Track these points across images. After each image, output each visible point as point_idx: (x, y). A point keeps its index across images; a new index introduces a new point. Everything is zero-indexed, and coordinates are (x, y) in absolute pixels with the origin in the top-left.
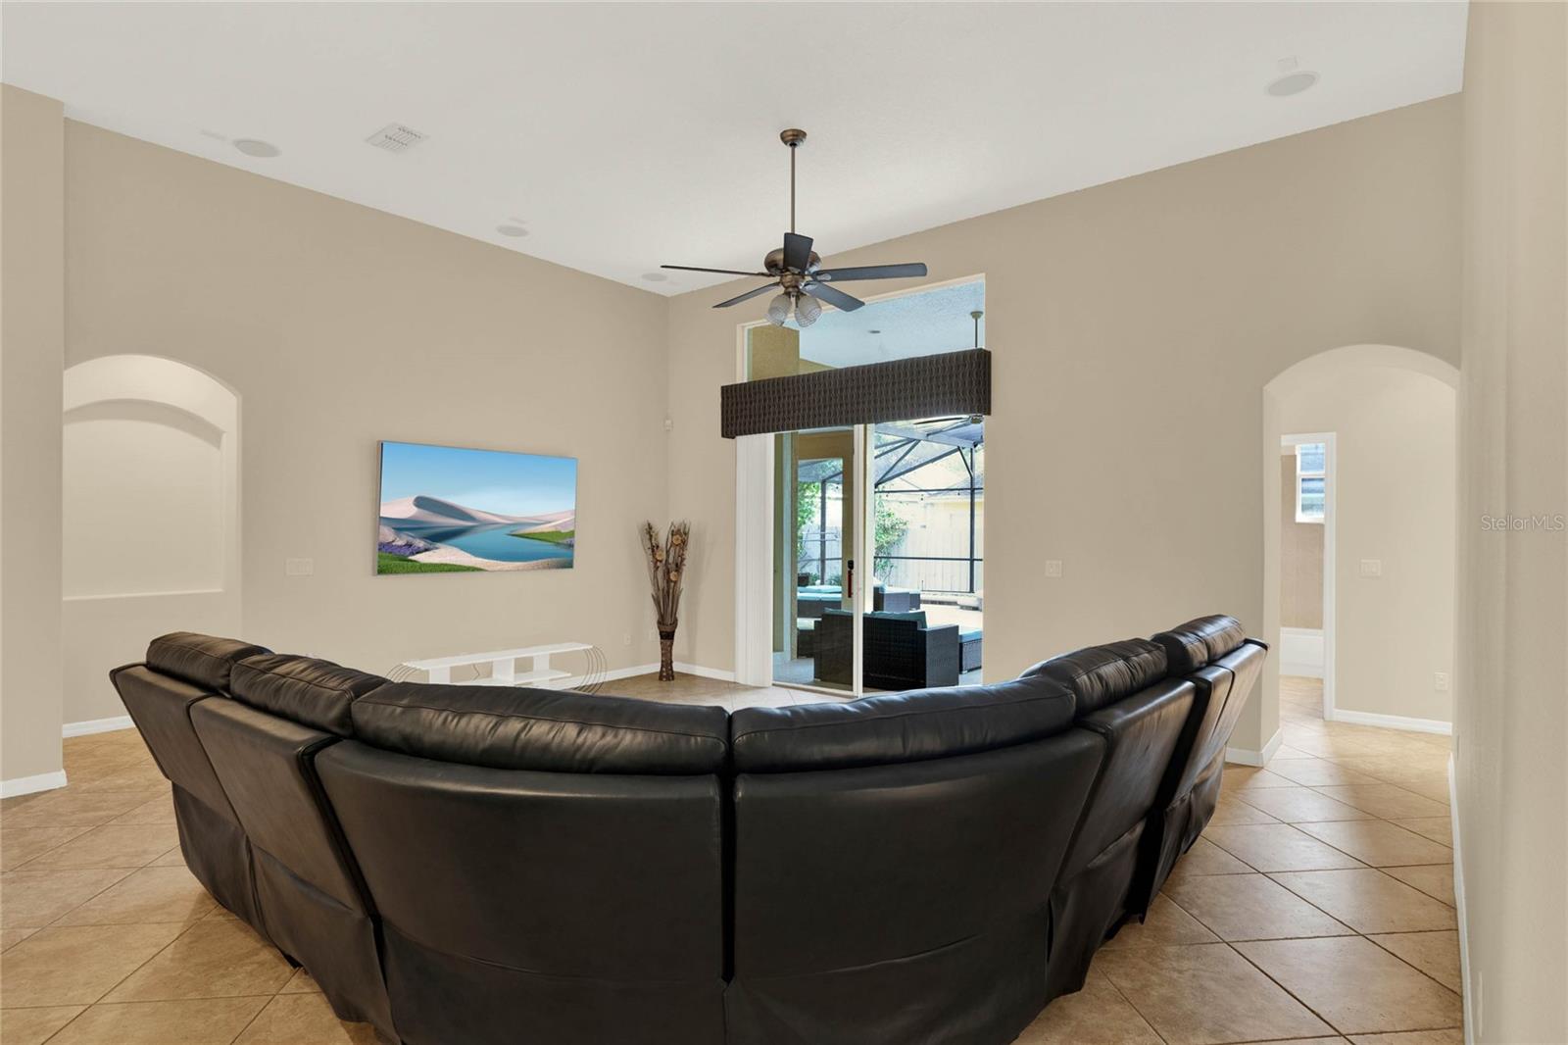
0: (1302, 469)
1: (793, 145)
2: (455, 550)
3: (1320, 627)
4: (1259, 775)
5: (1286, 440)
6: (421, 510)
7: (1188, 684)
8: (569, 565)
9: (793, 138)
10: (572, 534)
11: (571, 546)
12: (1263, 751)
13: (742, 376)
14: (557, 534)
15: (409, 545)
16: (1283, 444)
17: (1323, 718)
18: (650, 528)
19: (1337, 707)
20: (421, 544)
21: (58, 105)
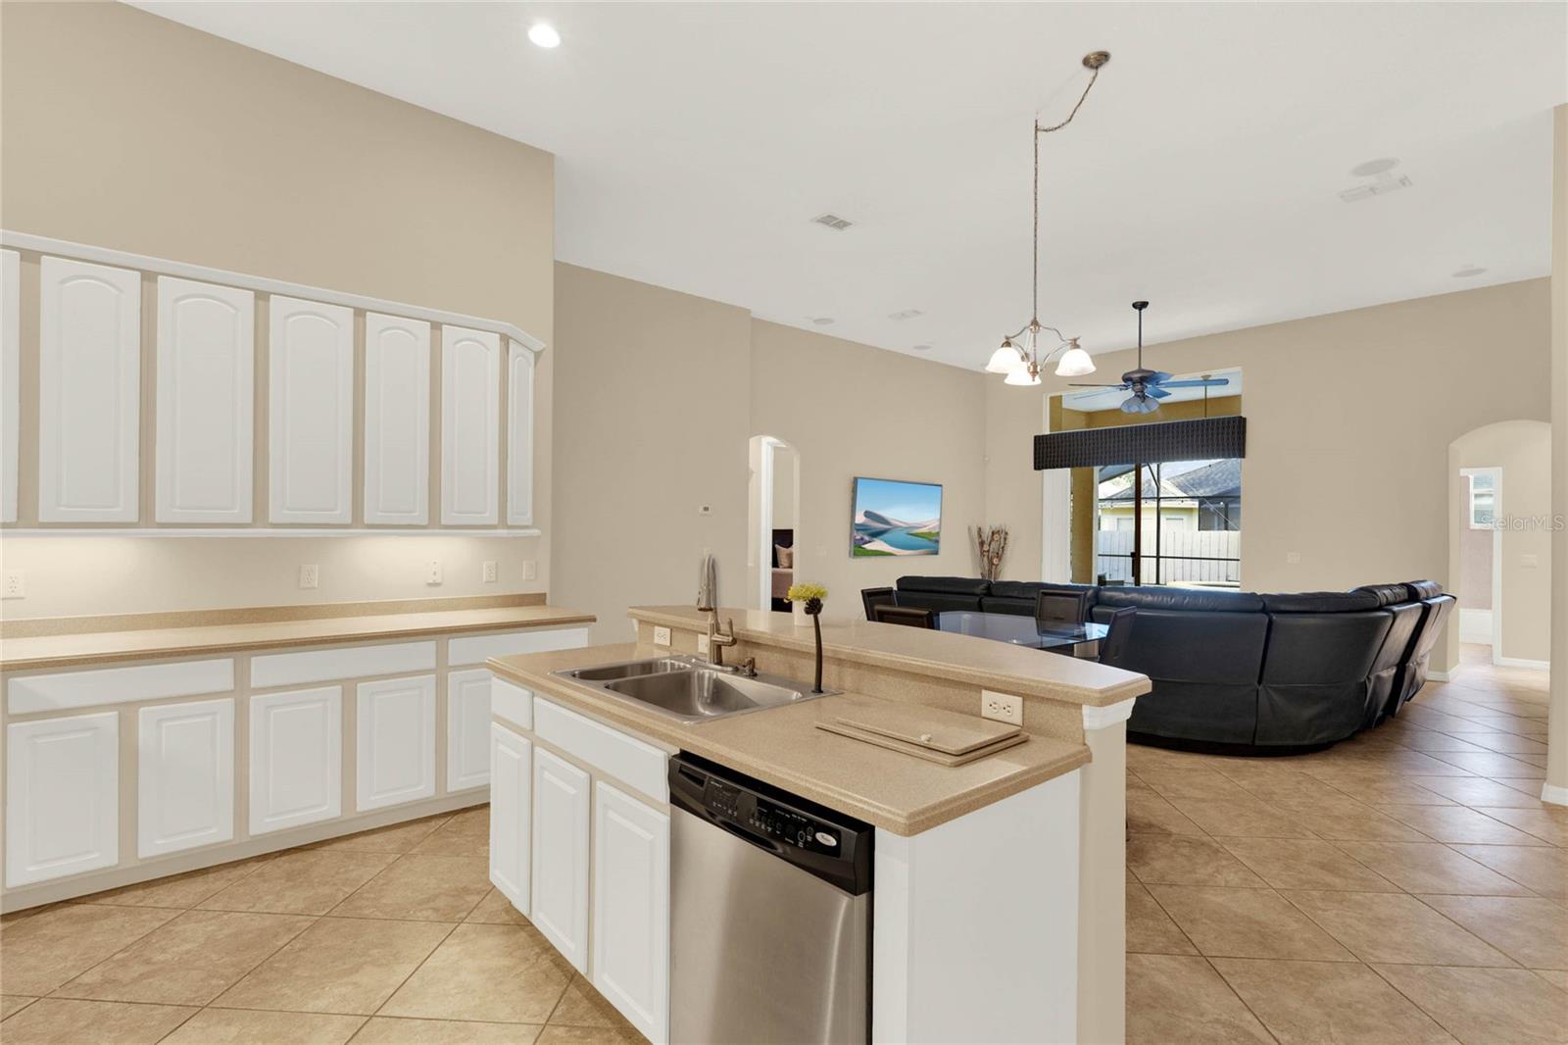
0: (1475, 487)
1: (1140, 310)
2: (882, 543)
3: (1490, 608)
4: (1446, 685)
5: (1463, 472)
6: (868, 519)
7: (1419, 604)
8: (936, 553)
9: (1141, 306)
10: (938, 533)
11: (937, 542)
12: (1449, 673)
13: (1046, 430)
14: (930, 533)
15: (862, 539)
16: (1462, 474)
17: (1492, 664)
18: (980, 529)
19: (1503, 656)
20: (867, 538)
21: (749, 311)
